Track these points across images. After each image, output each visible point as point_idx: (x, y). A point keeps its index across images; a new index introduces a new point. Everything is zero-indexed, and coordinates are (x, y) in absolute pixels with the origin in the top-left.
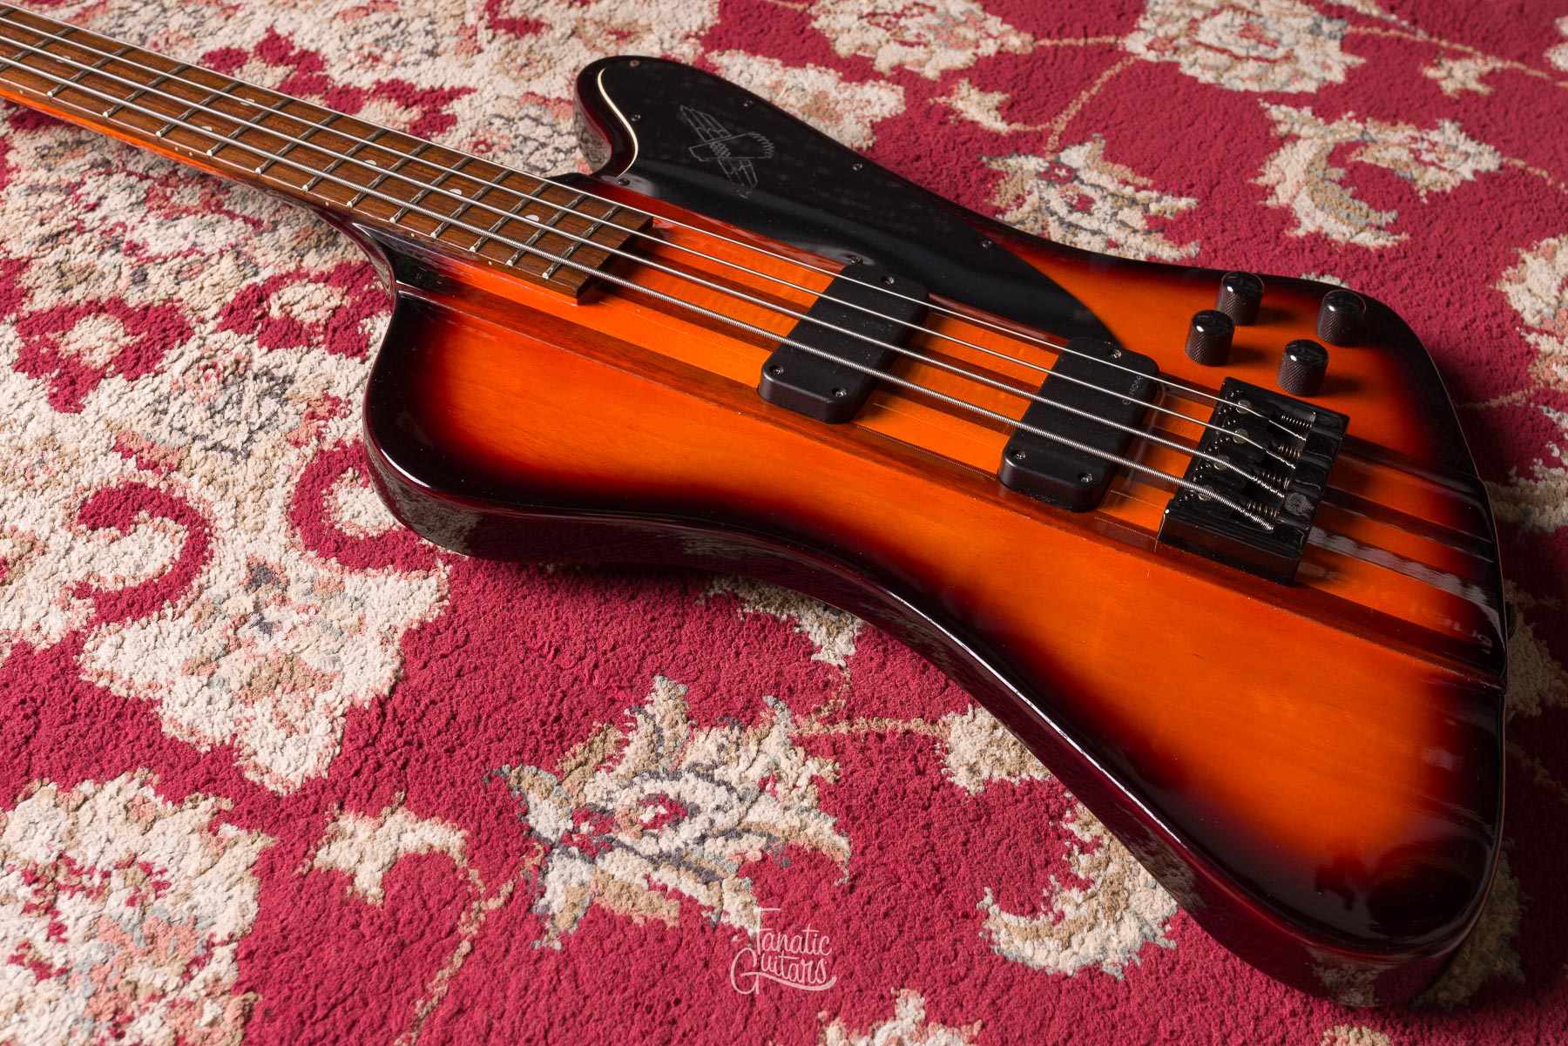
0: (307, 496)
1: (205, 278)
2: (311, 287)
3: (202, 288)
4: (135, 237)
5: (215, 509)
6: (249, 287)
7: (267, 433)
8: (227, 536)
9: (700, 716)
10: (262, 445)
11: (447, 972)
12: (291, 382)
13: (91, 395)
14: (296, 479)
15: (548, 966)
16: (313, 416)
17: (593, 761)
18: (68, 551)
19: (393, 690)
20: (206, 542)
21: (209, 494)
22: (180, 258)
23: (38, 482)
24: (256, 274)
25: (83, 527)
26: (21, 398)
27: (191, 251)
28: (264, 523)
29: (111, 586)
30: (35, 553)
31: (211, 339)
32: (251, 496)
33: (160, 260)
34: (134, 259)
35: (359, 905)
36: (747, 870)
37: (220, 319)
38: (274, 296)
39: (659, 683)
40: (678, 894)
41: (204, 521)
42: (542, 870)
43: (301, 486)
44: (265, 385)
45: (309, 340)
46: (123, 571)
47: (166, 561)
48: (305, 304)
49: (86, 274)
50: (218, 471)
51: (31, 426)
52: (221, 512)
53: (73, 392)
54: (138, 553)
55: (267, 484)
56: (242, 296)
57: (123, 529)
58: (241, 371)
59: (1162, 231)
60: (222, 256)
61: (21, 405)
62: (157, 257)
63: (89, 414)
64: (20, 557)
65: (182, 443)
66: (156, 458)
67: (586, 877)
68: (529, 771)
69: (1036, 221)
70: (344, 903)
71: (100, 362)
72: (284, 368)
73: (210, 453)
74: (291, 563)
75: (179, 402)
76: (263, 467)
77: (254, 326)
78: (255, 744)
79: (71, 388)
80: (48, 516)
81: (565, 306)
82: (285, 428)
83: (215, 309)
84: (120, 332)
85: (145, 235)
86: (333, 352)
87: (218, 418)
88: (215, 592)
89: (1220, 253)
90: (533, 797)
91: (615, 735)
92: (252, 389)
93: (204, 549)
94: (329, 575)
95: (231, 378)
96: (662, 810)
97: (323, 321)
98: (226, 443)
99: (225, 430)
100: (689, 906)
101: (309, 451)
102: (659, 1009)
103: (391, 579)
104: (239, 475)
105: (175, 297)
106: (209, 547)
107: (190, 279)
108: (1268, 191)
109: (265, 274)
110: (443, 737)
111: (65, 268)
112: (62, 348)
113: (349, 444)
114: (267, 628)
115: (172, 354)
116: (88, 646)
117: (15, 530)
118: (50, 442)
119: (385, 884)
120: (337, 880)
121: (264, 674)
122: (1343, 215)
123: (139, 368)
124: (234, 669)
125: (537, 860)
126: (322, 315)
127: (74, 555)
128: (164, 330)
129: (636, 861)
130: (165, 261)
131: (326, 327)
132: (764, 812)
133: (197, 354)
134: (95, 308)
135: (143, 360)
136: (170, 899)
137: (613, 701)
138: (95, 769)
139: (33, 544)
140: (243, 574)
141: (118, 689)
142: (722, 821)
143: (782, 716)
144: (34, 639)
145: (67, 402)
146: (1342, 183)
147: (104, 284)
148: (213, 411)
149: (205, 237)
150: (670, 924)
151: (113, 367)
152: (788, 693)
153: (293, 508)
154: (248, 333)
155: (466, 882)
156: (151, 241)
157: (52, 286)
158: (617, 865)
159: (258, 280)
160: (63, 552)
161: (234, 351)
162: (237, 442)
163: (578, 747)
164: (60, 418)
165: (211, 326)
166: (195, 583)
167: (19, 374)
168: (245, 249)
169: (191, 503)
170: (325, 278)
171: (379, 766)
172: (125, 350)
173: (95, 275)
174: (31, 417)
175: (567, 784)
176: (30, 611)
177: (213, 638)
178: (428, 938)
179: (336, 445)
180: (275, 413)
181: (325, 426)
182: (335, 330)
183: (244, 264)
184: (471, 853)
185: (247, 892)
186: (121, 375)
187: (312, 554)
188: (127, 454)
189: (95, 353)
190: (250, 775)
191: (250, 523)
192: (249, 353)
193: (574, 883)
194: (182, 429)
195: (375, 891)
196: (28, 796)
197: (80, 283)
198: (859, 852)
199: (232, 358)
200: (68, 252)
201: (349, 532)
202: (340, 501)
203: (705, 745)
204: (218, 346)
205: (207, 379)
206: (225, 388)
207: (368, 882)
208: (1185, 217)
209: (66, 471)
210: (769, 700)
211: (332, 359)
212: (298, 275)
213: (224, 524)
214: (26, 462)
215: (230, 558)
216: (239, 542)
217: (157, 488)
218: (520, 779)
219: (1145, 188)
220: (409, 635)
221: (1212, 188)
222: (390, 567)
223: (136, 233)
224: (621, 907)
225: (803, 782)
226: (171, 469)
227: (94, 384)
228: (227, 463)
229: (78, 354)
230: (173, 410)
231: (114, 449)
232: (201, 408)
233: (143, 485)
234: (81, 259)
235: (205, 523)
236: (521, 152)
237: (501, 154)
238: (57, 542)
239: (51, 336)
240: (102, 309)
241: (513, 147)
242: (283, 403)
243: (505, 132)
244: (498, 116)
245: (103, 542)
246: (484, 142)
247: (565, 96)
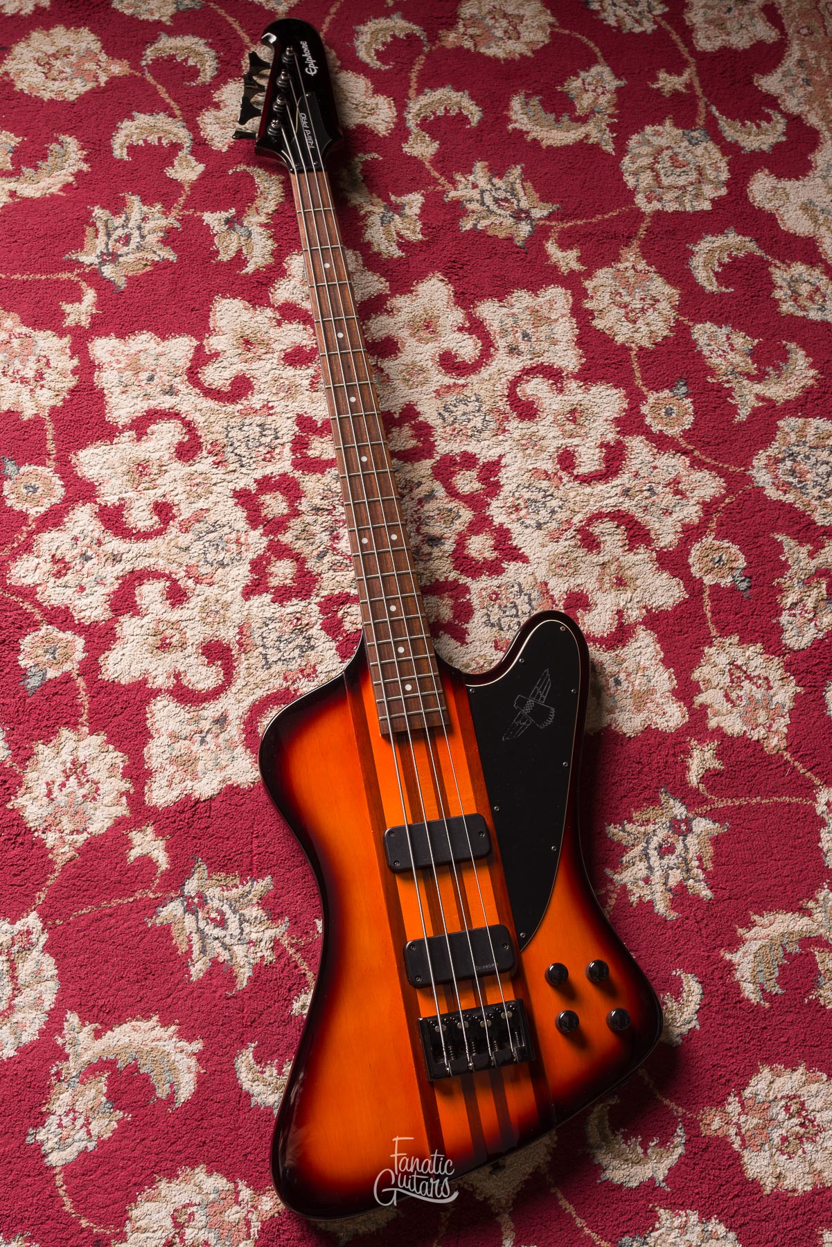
0: (265, 703)
1: (339, 575)
3: (333, 579)
4: (342, 531)
5: (238, 681)
6: (345, 594)
7: (283, 663)
8: (229, 695)
9: (264, 902)
10: (275, 669)
11: (120, 901)
12: (312, 649)
13: (256, 596)
14: (270, 693)
15: (141, 928)
16: (302, 671)
17: (221, 883)
18: (189, 656)
19: (204, 801)
20: (222, 692)
21: (243, 673)
22: (342, 558)
23: (209, 620)
25: (201, 651)
26: (239, 578)
28: (243, 701)
29: (185, 682)
30: (180, 648)
31: (313, 606)
32: (252, 686)
35: (124, 858)
36: (215, 962)
37: (322, 601)
38: (348, 605)
39: (268, 879)
40: (191, 947)
42: (172, 899)
43: (268, 696)
44: (303, 643)
45: (336, 636)
46: (193, 680)
47: (206, 688)
48: (353, 618)
49: (310, 537)
50: (255, 666)
51: (230, 593)
52: (240, 683)
53: (253, 590)
54: (203, 677)
55: (261, 686)
56: (339, 597)
57: (208, 663)
58: (304, 629)
61: (236, 581)
63: (248, 603)
64: (175, 646)
65: (258, 644)
66: (245, 643)
67: (179, 915)
68: (205, 867)
70: (122, 854)
71: (272, 585)
72: (316, 641)
73: (260, 656)
74: (233, 724)
75: (274, 625)
76: (267, 677)
77: (328, 614)
78: (157, 779)
79: (254, 588)
80: (197, 637)
82: (290, 667)
83: (326, 593)
84: (290, 576)
86: (337, 649)
87: (277, 643)
88: (205, 713)
90: (196, 876)
91: (237, 881)
92: (299, 640)
93: (219, 694)
94: (237, 740)
95: (296, 631)
96: (218, 918)
97: (348, 632)
98: (268, 656)
99: (274, 651)
100: (189, 953)
101: (285, 685)
102: (148, 971)
103: (250, 760)
104: (258, 674)
105: (322, 575)
106: (221, 695)
107: (335, 571)
108: (749, 925)
110: (198, 831)
111: (306, 530)
112: (269, 567)
113: (299, 693)
114: (203, 741)
115: (295, 601)
116: (159, 698)
117: (185, 633)
118: (226, 606)
119: (137, 859)
120: (128, 844)
121: (185, 758)
123: (279, 599)
124: (181, 746)
125: (174, 895)
126: (352, 629)
127: (188, 660)
128: (302, 590)
129: (194, 925)
131: (347, 635)
132: (239, 950)
133: (299, 610)
134: (296, 557)
135: (284, 596)
136: (92, 805)
137: (251, 870)
138: (118, 744)
139: (183, 644)
140: (218, 714)
141: (149, 723)
142: (227, 940)
143: (283, 928)
144: (150, 680)
145: (247, 594)
146: (787, 955)
147: (310, 548)
148: (279, 640)
150: (179, 953)
151: (273, 591)
152: (294, 922)
153: (257, 703)
154: (323, 615)
155: (153, 881)
156: (344, 540)
157: (296, 534)
158: (189, 921)
160: (187, 655)
161: (311, 619)
162: (270, 661)
163: (223, 874)
164: (240, 597)
165: (318, 599)
166: (204, 705)
169: (235, 672)
171: (175, 822)
172: (284, 586)
173: (311, 541)
174: (233, 590)
175: (208, 882)
176: (160, 669)
177: (188, 729)
178: (127, 887)
179: (295, 689)
180: (294, 658)
181: (300, 679)
182: (347, 640)
184: (163, 874)
185: (109, 823)
186: (272, 596)
187: (242, 726)
188: (240, 632)
189: (276, 578)
190: (146, 788)
191: (240, 697)
192: (314, 624)
193: (174, 913)
194: (263, 638)
195: (132, 858)
196: (98, 735)
197: (304, 540)
198: (244, 991)
199: (308, 621)
200: (316, 521)
201: (259, 730)
202: (271, 714)
203: (254, 912)
204: (309, 612)
205: (291, 624)
206: (292, 633)
207: (134, 854)
208: (697, 898)
209: (218, 623)
210: (287, 919)
211: (334, 651)
213: (234, 689)
214: (213, 608)
215: (221, 705)
216: (230, 701)
217: (233, 656)
218: (199, 866)
219: (704, 870)
220: (230, 787)
221: (729, 898)
222: (254, 754)
224: (174, 933)
225: (259, 954)
226: (245, 652)
227: (260, 594)
228: (260, 665)
229: (271, 574)
230: (270, 627)
231: (239, 627)
232: (278, 634)
233: (231, 650)
234: (317, 529)
235: (230, 683)
236: (505, 612)
237: (496, 606)
238: (190, 650)
239: (273, 558)
240: (297, 560)
241: (506, 606)
242: (300, 656)
243: (511, 596)
244: (520, 585)
245: (200, 662)
246: (497, 595)
247: (556, 597)
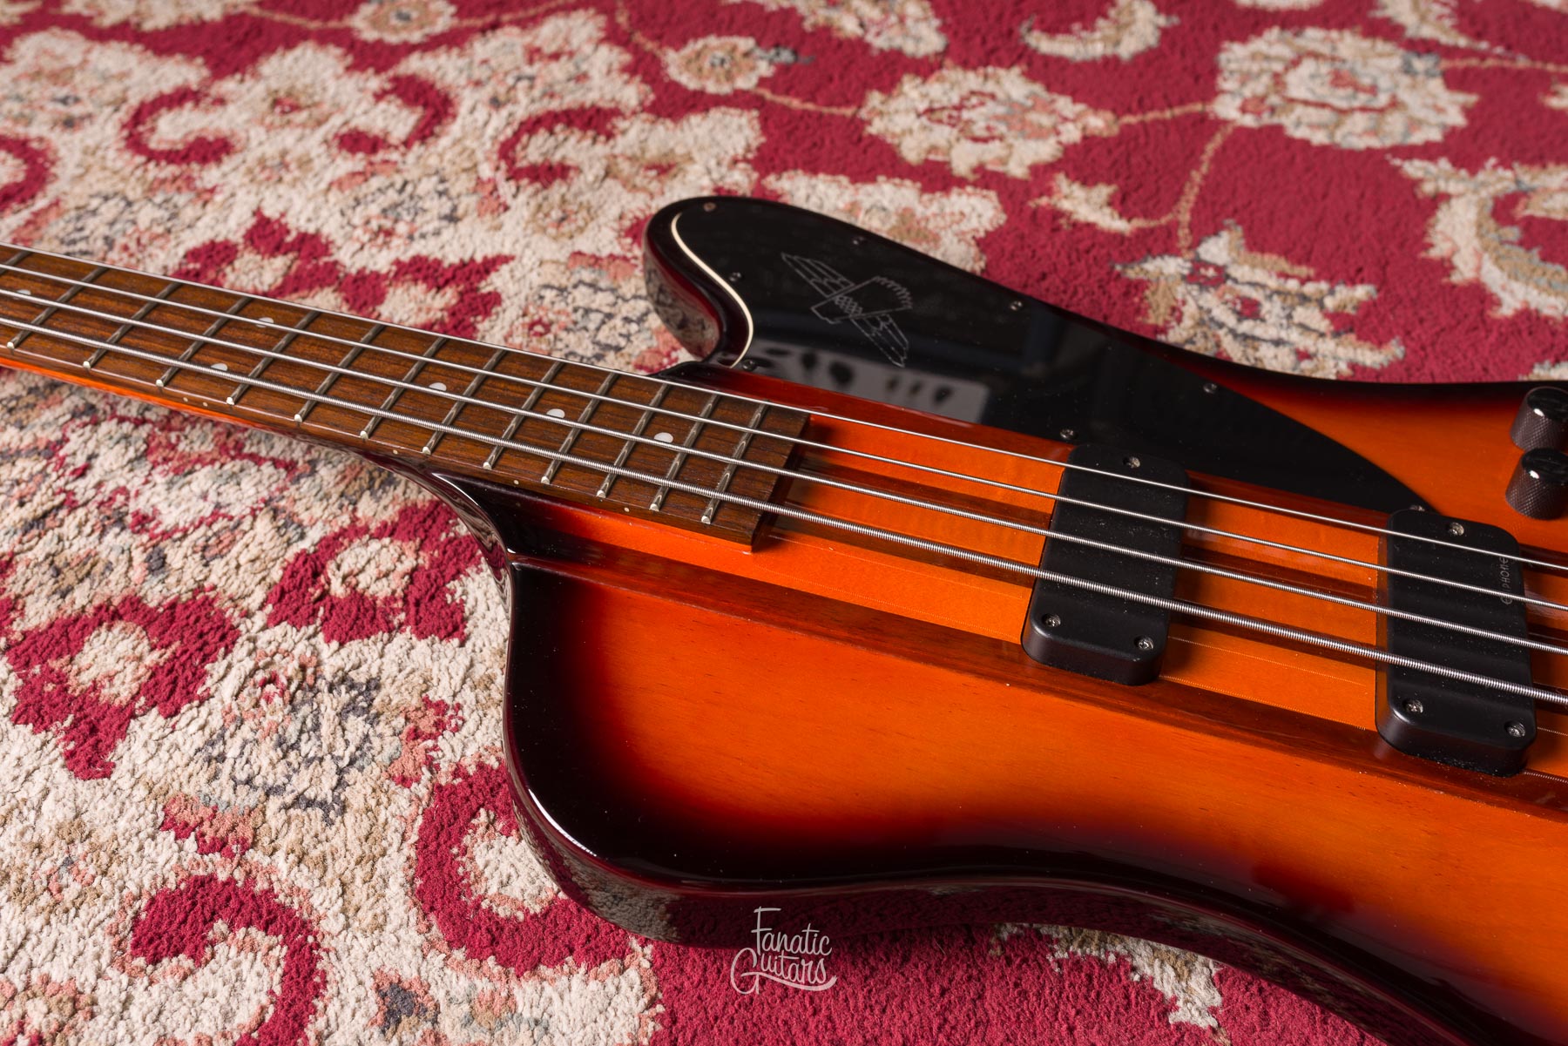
0: (434, 861)
1: (241, 552)
2: (375, 545)
3: (238, 567)
4: (139, 505)
5: (316, 901)
6: (298, 556)
7: (361, 769)
8: (338, 944)
10: (357, 794)
12: (378, 687)
13: (121, 746)
14: (414, 838)
16: (416, 734)
18: (126, 1004)
20: (313, 960)
21: (303, 878)
22: (203, 528)
23: (69, 895)
24: (302, 536)
25: (140, 961)
26: (28, 764)
27: (215, 515)
28: (385, 914)
30: (80, 1016)
31: (264, 637)
32: (360, 873)
33: (178, 535)
34: (145, 537)
37: (269, 608)
38: (331, 566)
41: (304, 924)
43: (422, 846)
44: (345, 697)
45: (388, 622)
46: (208, 1025)
47: (265, 1000)
48: (372, 571)
49: (88, 567)
50: (308, 839)
51: (48, 805)
52: (323, 903)
53: (95, 746)
54: (224, 993)
55: (377, 851)
56: (291, 571)
57: (195, 956)
58: (310, 680)
59: (1351, 330)
60: (255, 517)
61: (29, 774)
62: (175, 529)
63: (121, 776)
64: (60, 1028)
65: (252, 803)
66: (222, 832)
69: (1205, 336)
71: (125, 695)
72: (364, 668)
73: (292, 811)
74: (434, 975)
75: (238, 741)
76: (366, 824)
77: (315, 611)
79: (91, 741)
80: (91, 951)
81: (737, 558)
82: (383, 758)
83: (259, 595)
84: (144, 646)
85: (154, 500)
86: (422, 635)
87: (292, 755)
88: (340, 1042)
89: (1429, 349)
92: (329, 704)
93: (312, 971)
94: (490, 987)
95: (299, 694)
97: (399, 593)
98: (310, 794)
99: (305, 774)
101: (422, 790)
103: (575, 980)
104: (337, 841)
105: (207, 585)
106: (319, 966)
107: (220, 555)
109: (315, 535)
111: (59, 562)
112: (72, 682)
113: (472, 770)
115: (216, 668)
117: (46, 980)
118: (76, 829)
122: (1543, 282)
123: (177, 697)
126: (397, 584)
127: (135, 1012)
128: (201, 635)
130: (185, 535)
131: (405, 599)
133: (249, 664)
134: (108, 614)
135: (181, 683)
139: (75, 1001)
140: (373, 1004)
145: (91, 763)
147: (113, 577)
148: (286, 747)
149: (230, 494)
151: (142, 700)
153: (419, 882)
154: (308, 624)
156: (162, 507)
157: (47, 590)
159: (305, 545)
160: (118, 1008)
161: (296, 652)
162: (324, 791)
164: (83, 787)
165: (259, 619)
166: (310, 1032)
167: (20, 727)
168: (283, 503)
169: (281, 897)
170: (388, 531)
172: (155, 671)
173: (99, 568)
174: (46, 793)
179: (455, 774)
180: (366, 738)
181: (435, 748)
182: (417, 604)
183: (285, 525)
186: (155, 711)
187: (459, 954)
188: (182, 831)
189: (117, 681)
191: (366, 917)
192: (316, 652)
194: (249, 781)
197: (81, 581)
199: (296, 664)
200: (60, 539)
201: (503, 912)
202: (480, 862)
204: (273, 647)
205: (269, 700)
206: (294, 710)
208: (1370, 309)
209: (104, 873)
211: (422, 645)
212: (355, 531)
213: (331, 925)
214: (47, 866)
215: (351, 982)
216: (357, 951)
217: (231, 881)
221: (1383, 270)
222: (569, 959)
223: (142, 499)
226: (246, 846)
227: (122, 731)
228: (318, 825)
229: (95, 687)
230: (232, 753)
231: (164, 826)
232: (268, 744)
233: (212, 878)
234: (79, 546)
235: (305, 927)
236: (586, 329)
237: (563, 335)
238: (109, 993)
239: (55, 664)
240: (116, 616)
241: (575, 323)
242: (374, 720)
243: (560, 306)
244: (548, 286)
245: (171, 981)
246: (539, 322)
247: (617, 251)
